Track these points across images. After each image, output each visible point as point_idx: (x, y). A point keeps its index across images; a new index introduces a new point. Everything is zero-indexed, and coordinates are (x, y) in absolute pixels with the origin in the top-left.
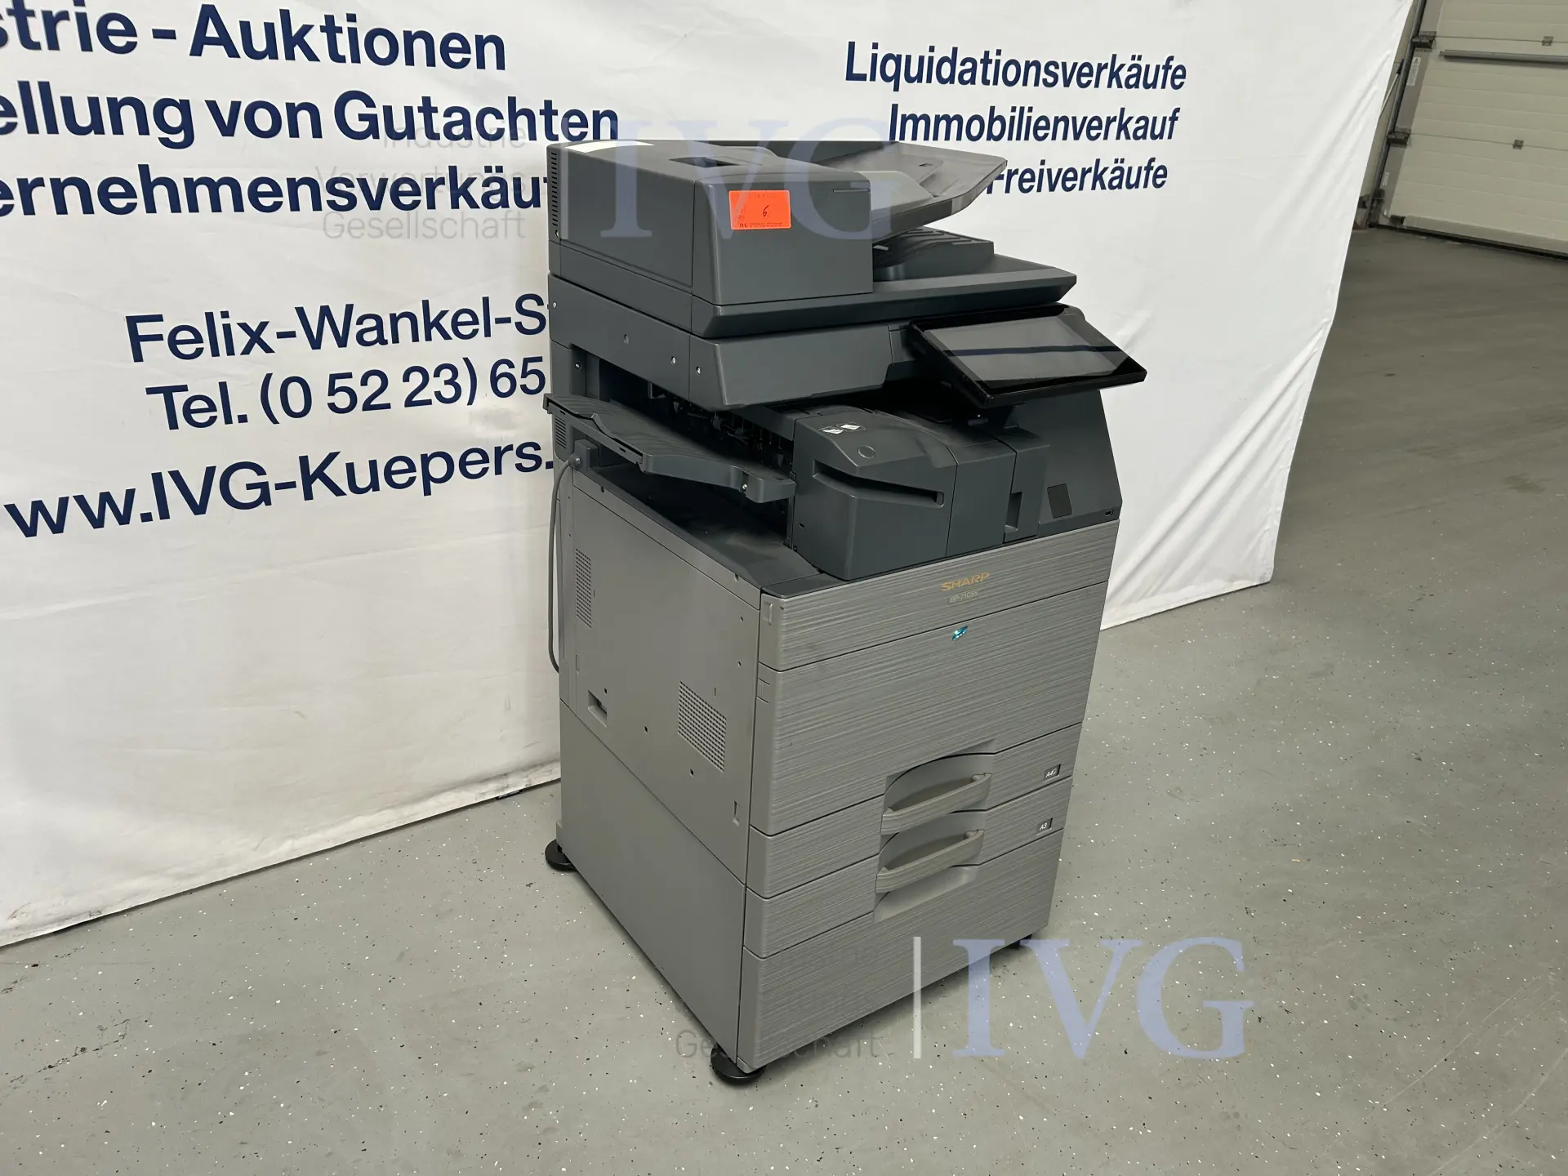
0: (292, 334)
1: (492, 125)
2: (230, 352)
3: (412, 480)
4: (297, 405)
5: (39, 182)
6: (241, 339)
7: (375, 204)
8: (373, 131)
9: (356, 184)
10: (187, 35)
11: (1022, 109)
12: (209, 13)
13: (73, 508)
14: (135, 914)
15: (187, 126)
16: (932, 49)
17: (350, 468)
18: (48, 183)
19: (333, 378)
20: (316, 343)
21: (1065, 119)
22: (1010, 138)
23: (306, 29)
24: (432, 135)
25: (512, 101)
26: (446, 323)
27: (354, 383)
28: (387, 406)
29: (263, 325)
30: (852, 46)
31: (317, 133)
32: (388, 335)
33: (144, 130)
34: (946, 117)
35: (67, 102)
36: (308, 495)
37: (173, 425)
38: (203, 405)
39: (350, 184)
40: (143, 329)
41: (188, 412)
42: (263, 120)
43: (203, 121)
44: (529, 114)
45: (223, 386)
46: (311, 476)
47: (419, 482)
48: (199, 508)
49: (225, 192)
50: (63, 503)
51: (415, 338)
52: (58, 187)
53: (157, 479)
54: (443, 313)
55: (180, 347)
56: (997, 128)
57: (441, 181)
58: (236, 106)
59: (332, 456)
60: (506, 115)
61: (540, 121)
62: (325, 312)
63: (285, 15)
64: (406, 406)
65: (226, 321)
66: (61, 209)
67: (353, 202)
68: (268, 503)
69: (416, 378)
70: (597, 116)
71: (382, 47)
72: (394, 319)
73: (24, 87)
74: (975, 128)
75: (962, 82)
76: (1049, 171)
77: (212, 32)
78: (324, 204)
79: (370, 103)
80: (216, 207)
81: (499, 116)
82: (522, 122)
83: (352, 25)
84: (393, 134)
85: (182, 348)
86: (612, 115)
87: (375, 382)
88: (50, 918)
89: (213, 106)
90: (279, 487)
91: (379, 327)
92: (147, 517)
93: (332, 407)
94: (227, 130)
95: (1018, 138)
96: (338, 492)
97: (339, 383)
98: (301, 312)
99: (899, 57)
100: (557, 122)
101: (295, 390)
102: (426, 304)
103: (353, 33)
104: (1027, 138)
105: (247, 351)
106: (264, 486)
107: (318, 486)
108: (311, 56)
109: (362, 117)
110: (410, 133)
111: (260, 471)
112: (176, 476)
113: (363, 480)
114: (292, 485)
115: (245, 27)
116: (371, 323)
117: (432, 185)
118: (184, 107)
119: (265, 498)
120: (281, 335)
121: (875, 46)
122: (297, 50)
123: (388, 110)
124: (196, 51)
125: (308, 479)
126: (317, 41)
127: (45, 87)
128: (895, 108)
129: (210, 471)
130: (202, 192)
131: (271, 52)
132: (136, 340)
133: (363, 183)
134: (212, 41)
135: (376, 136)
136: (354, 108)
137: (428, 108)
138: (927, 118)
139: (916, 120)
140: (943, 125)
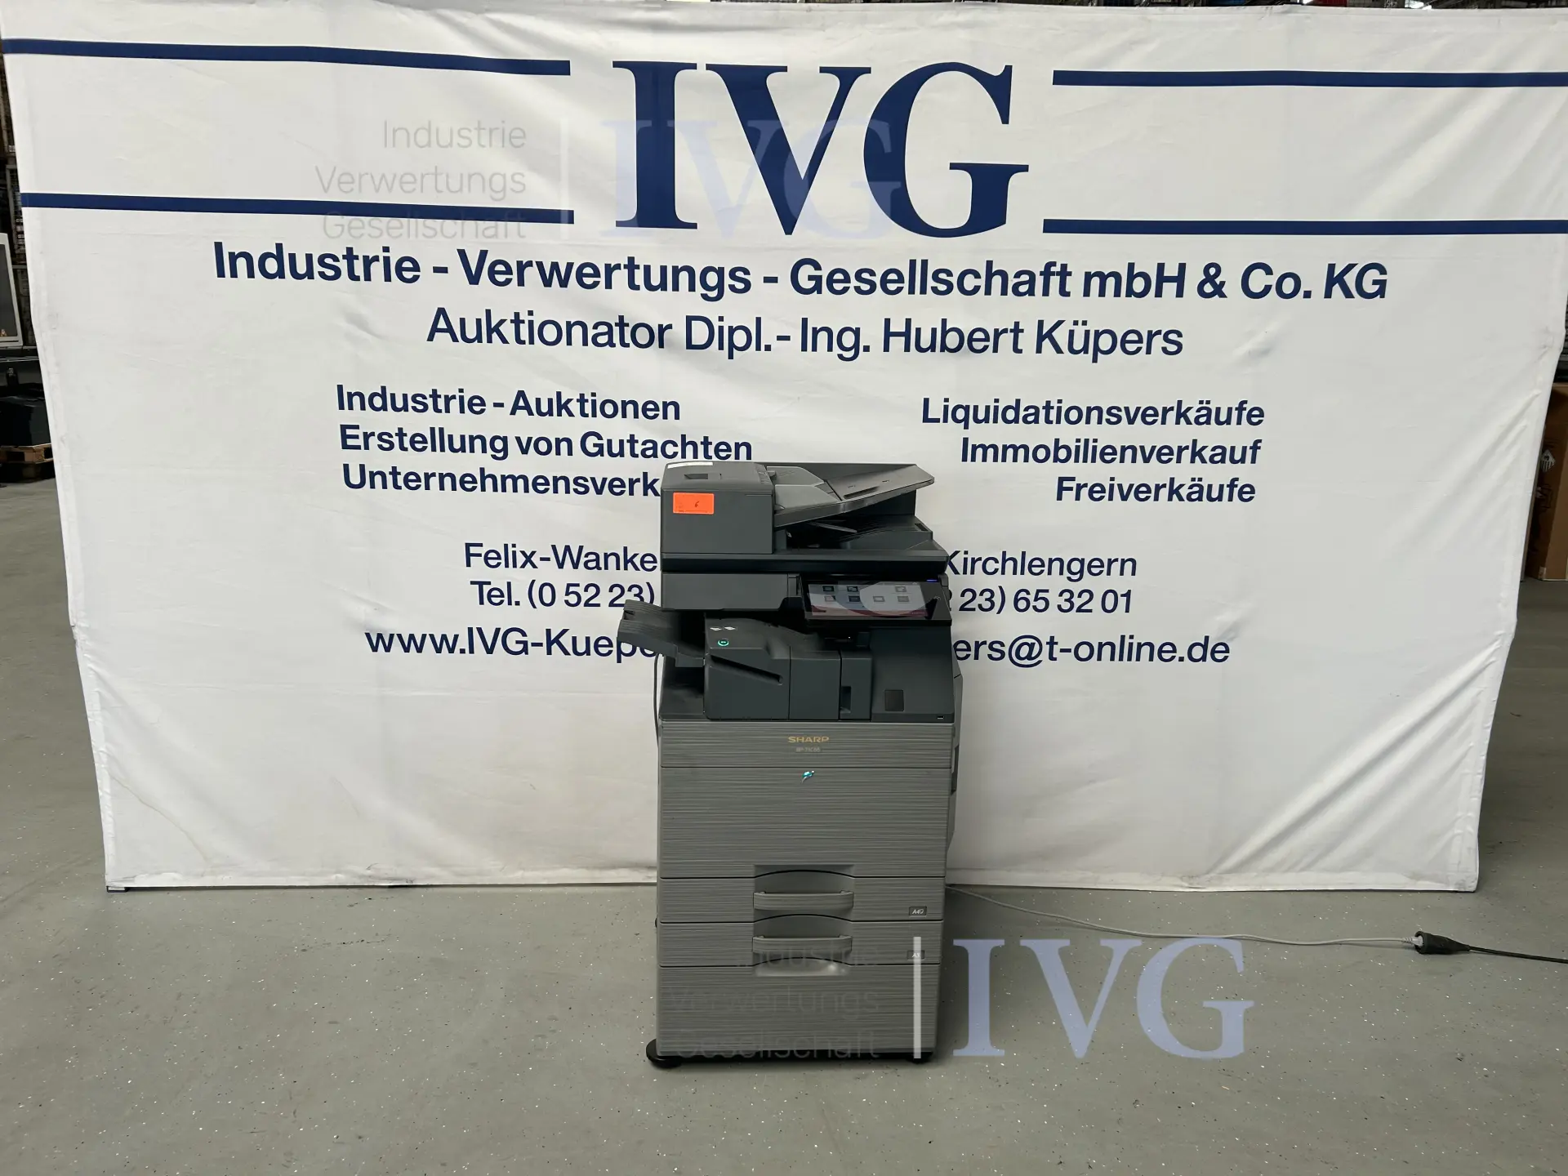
0: (548, 559)
1: (670, 449)
2: (515, 566)
3: (610, 652)
4: (547, 598)
5: (433, 475)
6: (521, 559)
7: (599, 491)
8: (600, 452)
9: (589, 480)
10: (509, 406)
11: (1087, 441)
12: (521, 394)
13: (428, 640)
14: (430, 889)
15: (505, 449)
16: (997, 401)
17: (574, 639)
18: (437, 475)
19: (569, 585)
20: (561, 565)
21: (1133, 448)
22: (1077, 460)
23: (569, 401)
24: (634, 455)
25: (683, 437)
26: (637, 561)
27: (580, 590)
28: (598, 605)
29: (533, 553)
30: (926, 401)
31: (570, 453)
32: (602, 564)
33: (484, 451)
34: (1013, 447)
35: (451, 438)
36: (549, 652)
37: (482, 602)
38: (498, 593)
39: (586, 480)
40: (473, 550)
41: (490, 596)
42: (543, 446)
43: (513, 446)
44: (694, 444)
45: (509, 584)
46: (552, 641)
47: (614, 654)
48: (490, 651)
49: (520, 482)
50: (424, 636)
51: (618, 568)
52: (442, 477)
53: (470, 630)
54: (635, 555)
55: (489, 561)
56: (1062, 454)
57: (638, 480)
58: (530, 439)
59: (564, 631)
60: (679, 444)
61: (701, 448)
62: (567, 549)
63: (559, 394)
64: (610, 606)
65: (514, 549)
66: (442, 488)
67: (587, 490)
68: (527, 653)
69: (617, 591)
70: (738, 446)
71: (609, 409)
72: (606, 556)
73: (432, 430)
74: (1041, 454)
75: (1025, 421)
76: (1120, 486)
77: (521, 403)
78: (571, 490)
79: (600, 438)
80: (515, 490)
81: (675, 445)
82: (689, 448)
83: (594, 398)
84: (611, 454)
85: (490, 562)
86: (748, 446)
87: (592, 590)
88: (386, 876)
89: (518, 439)
90: (533, 645)
91: (597, 560)
92: (462, 651)
93: (567, 602)
94: (525, 451)
95: (1085, 461)
96: (566, 653)
97: (572, 589)
98: (554, 547)
99: (968, 407)
100: (711, 450)
101: (547, 591)
102: (625, 549)
103: (594, 402)
104: (1094, 460)
105: (523, 566)
106: (525, 643)
107: (555, 647)
108: (571, 414)
110: (621, 454)
111: (524, 634)
112: (480, 630)
113: (581, 648)
114: (541, 645)
115: (538, 401)
116: (593, 557)
117: (632, 482)
118: (505, 440)
119: (525, 650)
120: (542, 559)
121: (946, 400)
122: (564, 411)
123: (610, 442)
124: (513, 413)
125: (550, 643)
126: (575, 407)
127: (441, 430)
128: (966, 441)
129: (498, 630)
130: (509, 482)
131: (550, 413)
132: (469, 555)
133: (593, 480)
134: (521, 408)
135: (602, 455)
136: (591, 440)
137: (632, 440)
138: (995, 447)
139: (985, 448)
140: (1010, 452)
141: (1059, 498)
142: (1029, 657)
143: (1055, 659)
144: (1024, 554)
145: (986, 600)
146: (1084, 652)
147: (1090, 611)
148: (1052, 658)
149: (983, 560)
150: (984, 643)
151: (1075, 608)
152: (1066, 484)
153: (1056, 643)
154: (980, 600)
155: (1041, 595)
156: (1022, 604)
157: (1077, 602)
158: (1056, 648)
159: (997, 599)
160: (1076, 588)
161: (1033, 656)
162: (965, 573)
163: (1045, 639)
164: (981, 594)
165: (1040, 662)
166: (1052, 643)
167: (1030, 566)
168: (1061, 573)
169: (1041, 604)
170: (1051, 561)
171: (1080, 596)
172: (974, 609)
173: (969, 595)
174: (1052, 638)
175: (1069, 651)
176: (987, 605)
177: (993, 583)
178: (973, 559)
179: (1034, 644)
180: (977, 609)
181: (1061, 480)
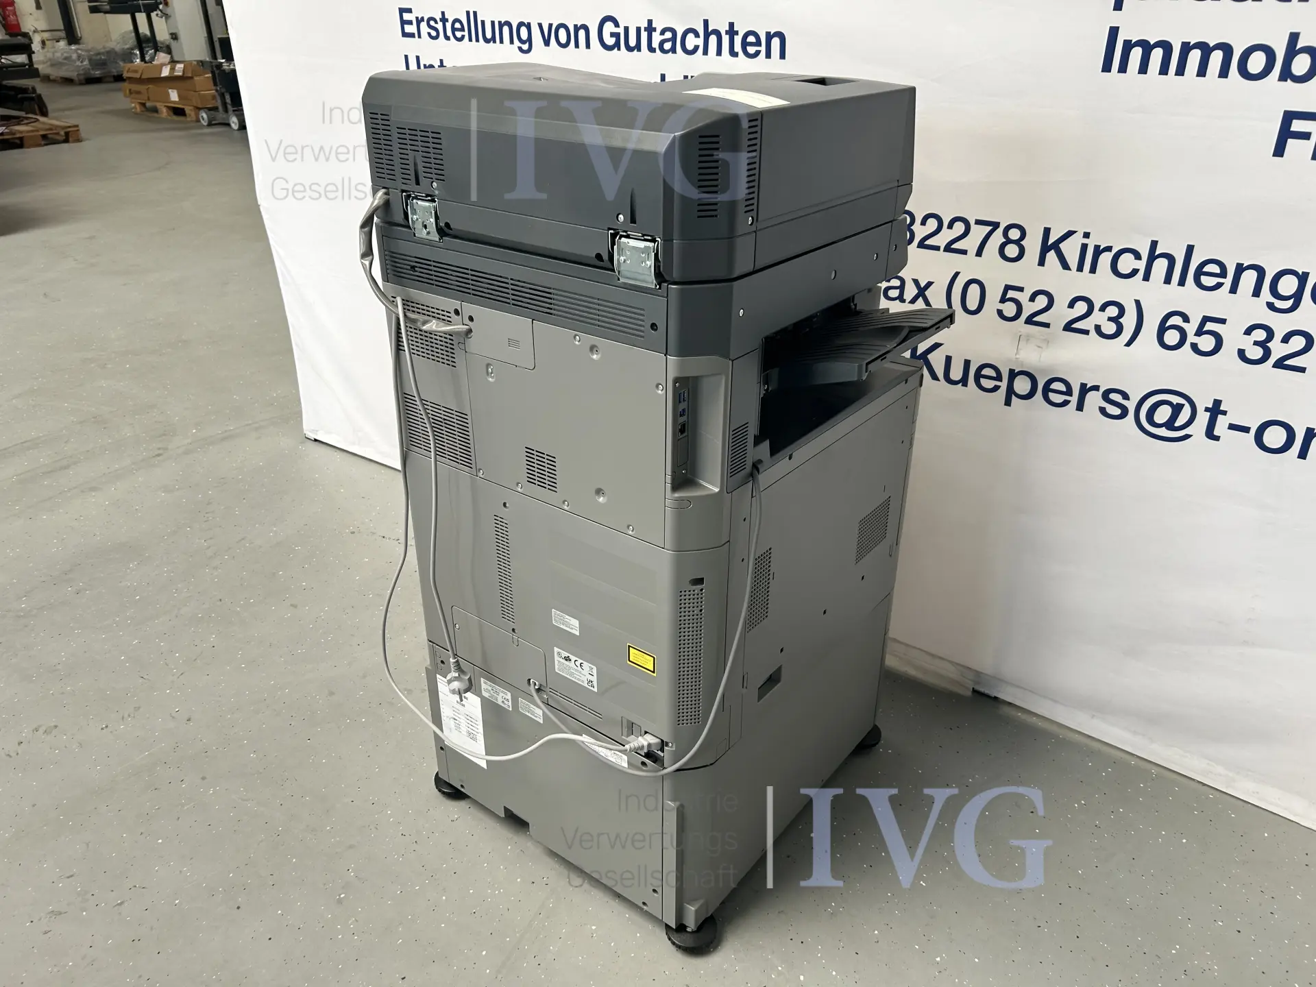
1: (691, 42)
8: (617, 45)
15: (529, 39)
24: (652, 50)
25: (707, 23)
31: (588, 45)
33: (511, 41)
34: (1202, 46)
35: (483, 22)
42: (563, 36)
43: (536, 36)
44: (717, 33)
56: (1302, 64)
58: (551, 26)
60: (702, 33)
61: (726, 39)
70: (769, 37)
73: (468, 13)
74: (1257, 63)
79: (617, 25)
81: (697, 35)
82: (713, 39)
84: (628, 48)
86: (781, 36)
89: (540, 25)
94: (547, 42)
100: (738, 40)
109: (612, 35)
110: (639, 47)
118: (528, 26)
123: (626, 30)
127: (475, 13)
128: (1114, 32)
135: (619, 49)
136: (609, 27)
137: (650, 29)
138: (1166, 47)
139: (1147, 47)
140: (1195, 56)
141: (1279, 151)
142: (1169, 425)
143: (1217, 438)
144: (1190, 249)
145: (1110, 319)
146: (1275, 437)
147: (1302, 370)
148: (1210, 434)
149: (1114, 251)
150: (1096, 388)
151: (1272, 360)
152: (1297, 126)
153: (1224, 413)
154: (1098, 318)
155: (1209, 326)
156: (1172, 337)
157: (1278, 349)
158: (1222, 423)
159: (1129, 321)
160: (1282, 325)
161: (1177, 424)
162: (1080, 269)
163: (1203, 402)
164: (1103, 308)
165: (1187, 437)
166: (1216, 410)
167: (1199, 272)
168: (1257, 293)
169: (1207, 343)
170: (1240, 269)
171: (1286, 339)
172: (1086, 332)
173: (1081, 308)
174: (1217, 403)
175: (1246, 430)
176: (1110, 328)
177: (1127, 292)
178: (1097, 247)
179: (1183, 405)
180: (1093, 332)
181: (1289, 117)
